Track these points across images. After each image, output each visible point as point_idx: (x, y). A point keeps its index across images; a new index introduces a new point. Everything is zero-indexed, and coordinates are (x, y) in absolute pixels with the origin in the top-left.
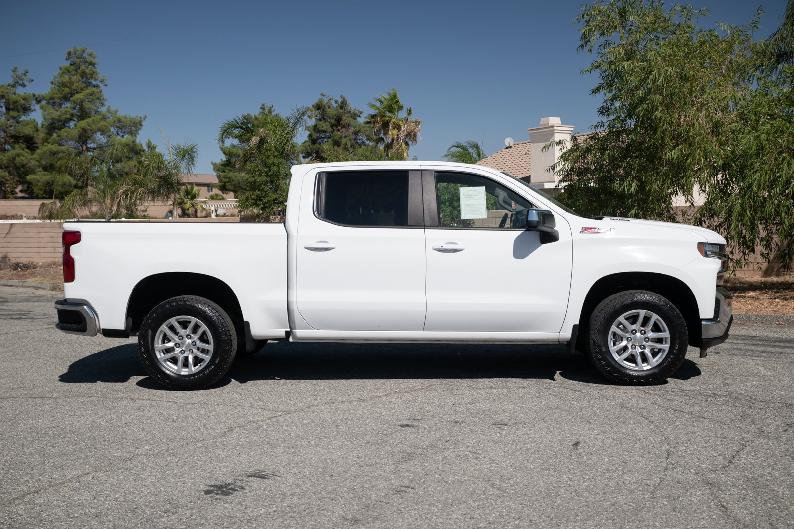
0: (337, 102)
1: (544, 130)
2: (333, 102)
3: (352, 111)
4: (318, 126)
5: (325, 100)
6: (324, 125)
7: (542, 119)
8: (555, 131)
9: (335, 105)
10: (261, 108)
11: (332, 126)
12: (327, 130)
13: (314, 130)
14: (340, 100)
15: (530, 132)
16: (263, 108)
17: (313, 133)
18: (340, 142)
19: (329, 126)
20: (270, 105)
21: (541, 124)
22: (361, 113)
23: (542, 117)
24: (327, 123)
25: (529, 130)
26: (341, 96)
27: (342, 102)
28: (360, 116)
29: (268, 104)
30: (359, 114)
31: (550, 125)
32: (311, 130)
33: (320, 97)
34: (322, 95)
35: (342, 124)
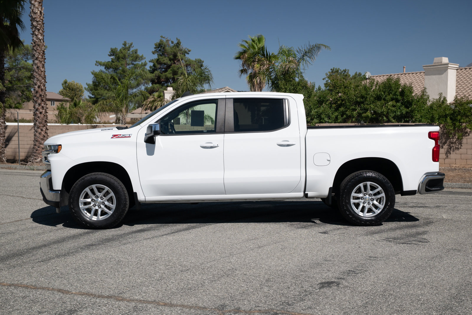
0: (172, 42)
1: (439, 66)
2: (170, 43)
3: (183, 49)
4: (160, 60)
5: (164, 40)
6: (165, 59)
7: (435, 58)
8: (449, 68)
9: (172, 45)
10: (123, 44)
11: (170, 60)
12: (167, 63)
13: (157, 62)
14: (175, 42)
15: (424, 68)
16: (125, 44)
17: (156, 64)
18: (178, 71)
19: (168, 60)
20: (130, 42)
21: (434, 62)
22: (189, 51)
23: (435, 57)
24: (167, 58)
25: (423, 66)
26: (177, 38)
27: (178, 43)
28: (188, 54)
29: (128, 42)
30: (188, 52)
31: (443, 63)
32: (155, 62)
33: (160, 38)
34: (162, 37)
35: (177, 59)
